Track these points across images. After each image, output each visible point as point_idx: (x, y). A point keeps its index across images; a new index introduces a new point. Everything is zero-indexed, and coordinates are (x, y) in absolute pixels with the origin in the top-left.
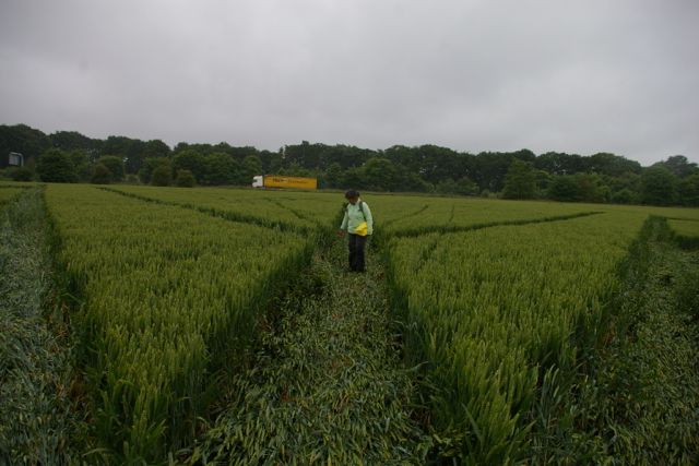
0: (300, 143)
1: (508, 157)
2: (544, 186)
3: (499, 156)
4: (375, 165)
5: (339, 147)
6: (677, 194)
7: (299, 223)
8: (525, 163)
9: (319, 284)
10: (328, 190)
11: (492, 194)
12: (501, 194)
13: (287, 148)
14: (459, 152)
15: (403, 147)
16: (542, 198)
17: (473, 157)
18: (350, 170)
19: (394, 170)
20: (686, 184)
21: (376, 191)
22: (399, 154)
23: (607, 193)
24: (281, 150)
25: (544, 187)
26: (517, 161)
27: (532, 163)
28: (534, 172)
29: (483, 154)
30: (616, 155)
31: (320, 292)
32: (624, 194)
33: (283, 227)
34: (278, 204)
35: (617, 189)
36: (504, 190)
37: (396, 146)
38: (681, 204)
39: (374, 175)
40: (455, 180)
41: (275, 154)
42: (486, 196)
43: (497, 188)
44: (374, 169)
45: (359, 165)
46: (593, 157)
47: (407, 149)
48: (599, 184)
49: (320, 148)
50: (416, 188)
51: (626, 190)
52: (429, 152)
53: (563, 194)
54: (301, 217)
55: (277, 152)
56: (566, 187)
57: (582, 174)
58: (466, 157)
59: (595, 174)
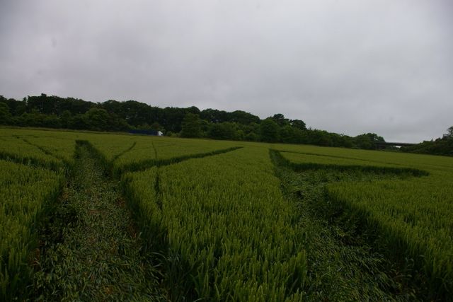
0: (40, 95)
1: (183, 110)
2: (205, 129)
3: (178, 109)
4: (96, 113)
5: (69, 99)
6: (279, 136)
7: (48, 159)
8: (194, 115)
9: (73, 213)
10: (62, 130)
11: (174, 134)
12: (179, 134)
13: (29, 98)
14: (152, 106)
15: (115, 101)
16: (204, 137)
17: (161, 110)
18: (78, 116)
19: (109, 117)
20: (283, 130)
21: (97, 130)
22: (111, 106)
23: (242, 135)
24: (25, 99)
25: (206, 131)
26: (189, 114)
27: (198, 115)
28: (199, 121)
29: (168, 109)
30: (247, 112)
31: (75, 220)
32: (251, 135)
33: (34, 162)
34: (25, 141)
35: (247, 132)
36: (181, 132)
37: (110, 101)
38: (281, 142)
39: (94, 119)
40: (150, 124)
41: (20, 102)
42: (170, 135)
43: (177, 130)
44: (94, 116)
45: (84, 112)
46: (234, 113)
47: (118, 103)
48: (237, 129)
49: (55, 100)
50: (123, 129)
51: (252, 133)
52: (132, 105)
53: (217, 135)
54: (47, 153)
55: (21, 100)
56: (218, 131)
57: (227, 123)
58: (156, 109)
59: (234, 123)
